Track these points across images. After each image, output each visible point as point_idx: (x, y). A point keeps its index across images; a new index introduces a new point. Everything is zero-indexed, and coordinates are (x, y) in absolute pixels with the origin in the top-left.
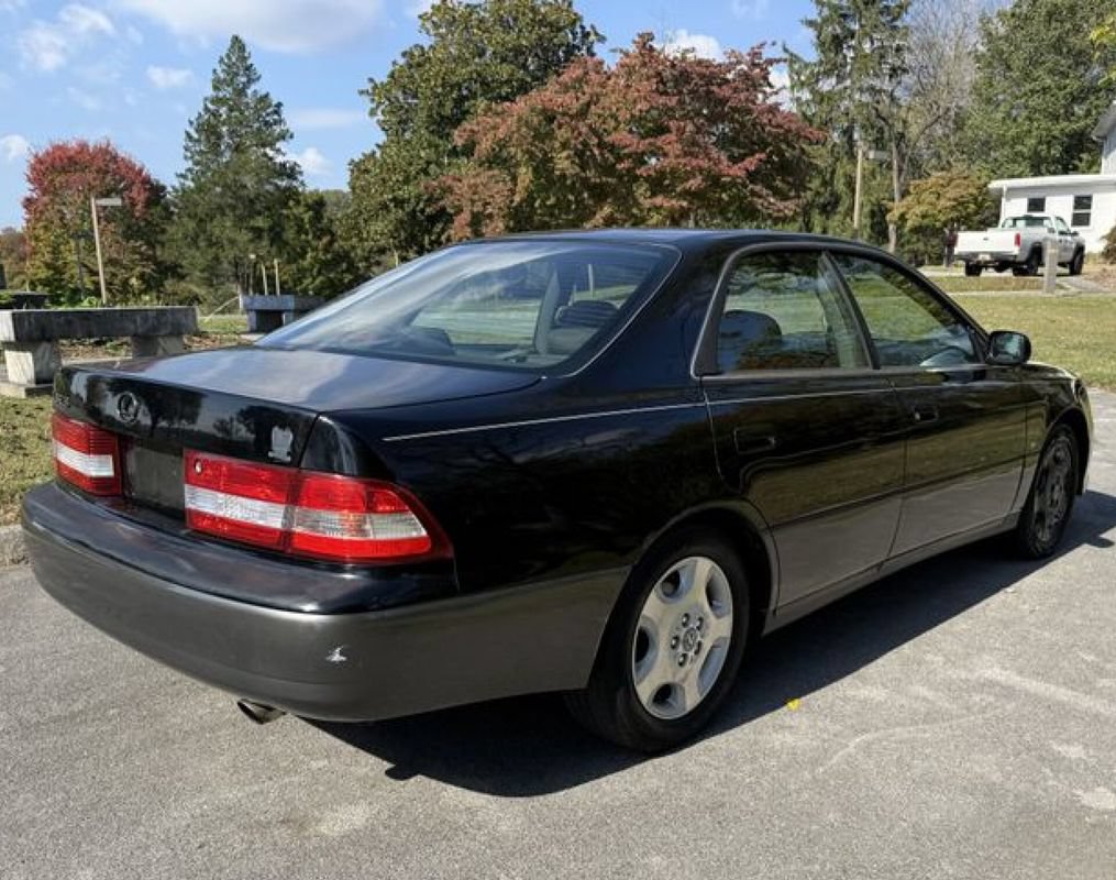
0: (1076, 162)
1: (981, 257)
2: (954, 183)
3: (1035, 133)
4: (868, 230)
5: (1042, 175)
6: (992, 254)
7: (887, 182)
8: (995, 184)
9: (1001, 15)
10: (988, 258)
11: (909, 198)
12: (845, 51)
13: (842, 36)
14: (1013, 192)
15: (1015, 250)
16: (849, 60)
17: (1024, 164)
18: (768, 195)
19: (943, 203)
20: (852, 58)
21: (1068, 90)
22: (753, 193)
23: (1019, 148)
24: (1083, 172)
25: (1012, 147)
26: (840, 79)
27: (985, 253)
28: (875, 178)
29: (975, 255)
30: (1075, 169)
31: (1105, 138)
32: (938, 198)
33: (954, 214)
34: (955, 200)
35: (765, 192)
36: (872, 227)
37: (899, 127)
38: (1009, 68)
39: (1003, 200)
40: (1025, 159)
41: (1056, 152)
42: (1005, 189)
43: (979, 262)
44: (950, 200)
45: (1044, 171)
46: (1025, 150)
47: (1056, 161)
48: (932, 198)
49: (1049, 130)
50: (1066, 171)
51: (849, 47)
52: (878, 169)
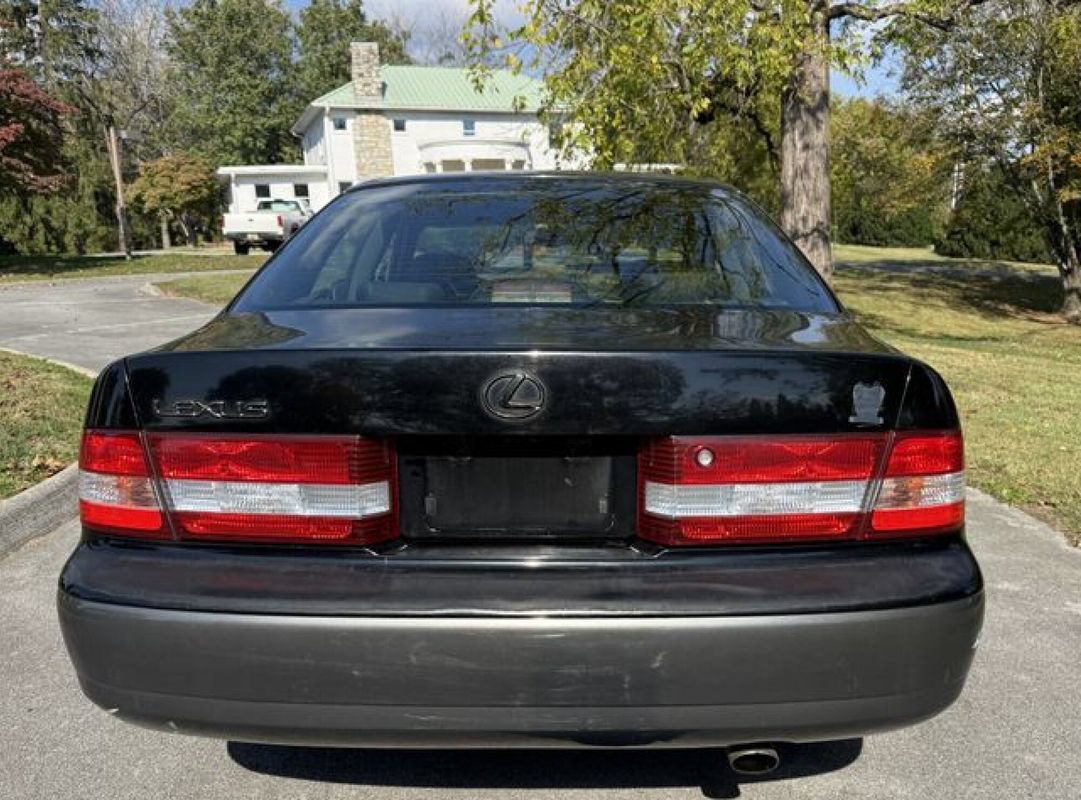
0: (281, 154)
1: (250, 237)
2: (182, 168)
3: (239, 125)
4: (95, 211)
5: (253, 164)
6: (259, 234)
7: (104, 164)
8: (222, 171)
9: (185, 13)
10: (256, 238)
11: (139, 182)
12: (29, 25)
13: (23, 9)
14: (241, 178)
15: (280, 231)
16: (36, 35)
17: (236, 153)
18: (28, 170)
19: (177, 186)
20: (39, 34)
21: (260, 89)
22: (10, 167)
23: (228, 138)
24: (289, 163)
25: (222, 136)
26: (30, 54)
27: (252, 233)
28: (90, 160)
29: (244, 235)
30: (281, 161)
31: (302, 134)
32: (172, 181)
33: (189, 198)
34: (189, 184)
35: (23, 166)
36: (98, 209)
37: (105, 110)
38: (203, 64)
39: (233, 185)
40: (236, 148)
41: (261, 144)
42: (233, 176)
43: (248, 242)
44: (183, 184)
45: (253, 161)
46: (235, 141)
47: (262, 153)
48: (166, 181)
49: (251, 124)
50: (272, 163)
51: (34, 22)
52: (91, 151)
